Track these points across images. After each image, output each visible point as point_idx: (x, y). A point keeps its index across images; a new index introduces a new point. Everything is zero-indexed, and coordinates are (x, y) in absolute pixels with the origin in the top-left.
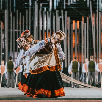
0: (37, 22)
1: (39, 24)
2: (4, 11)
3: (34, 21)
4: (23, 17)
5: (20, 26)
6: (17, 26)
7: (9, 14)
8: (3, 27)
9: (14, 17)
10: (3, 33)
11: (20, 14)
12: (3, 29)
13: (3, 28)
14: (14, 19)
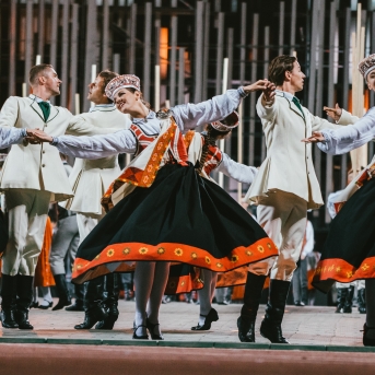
0: (322, 50)
1: (326, 58)
2: (191, 8)
3: (310, 46)
4: (267, 29)
5: (254, 66)
6: (242, 66)
7: (213, 17)
8: (189, 71)
9: (231, 31)
10: (185, 93)
11: (256, 17)
12: (188, 76)
13: (186, 72)
14: (231, 40)
